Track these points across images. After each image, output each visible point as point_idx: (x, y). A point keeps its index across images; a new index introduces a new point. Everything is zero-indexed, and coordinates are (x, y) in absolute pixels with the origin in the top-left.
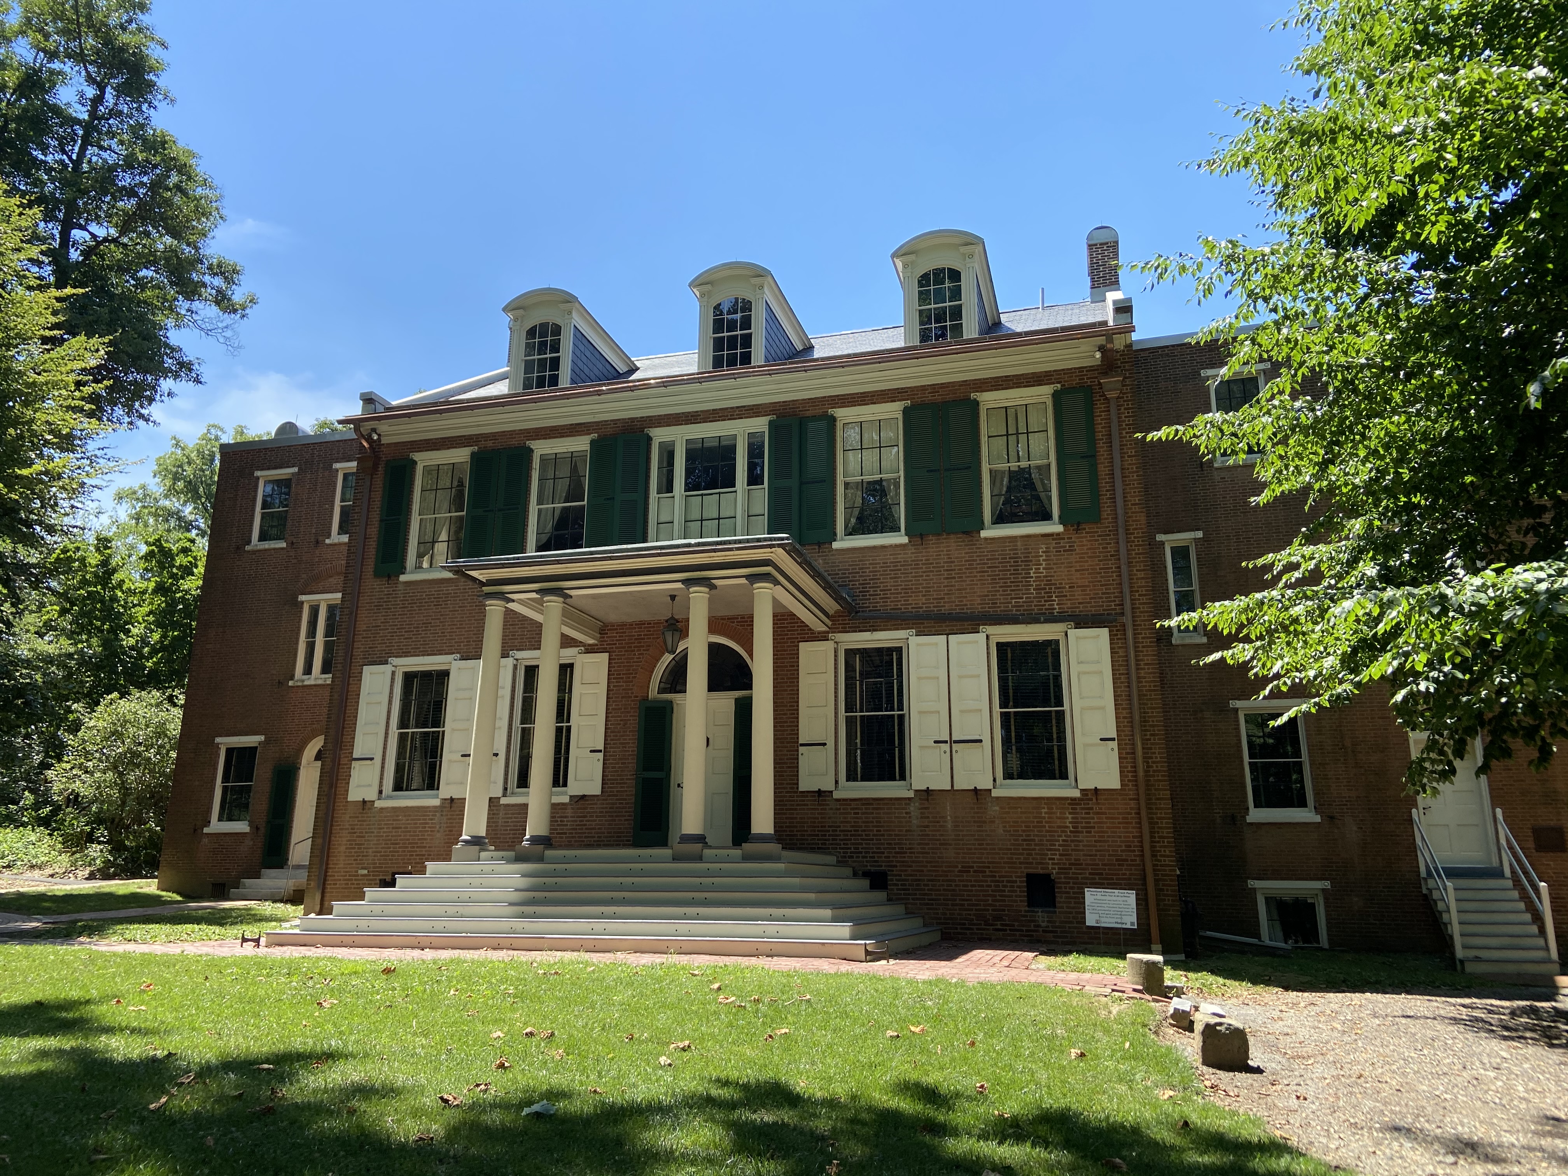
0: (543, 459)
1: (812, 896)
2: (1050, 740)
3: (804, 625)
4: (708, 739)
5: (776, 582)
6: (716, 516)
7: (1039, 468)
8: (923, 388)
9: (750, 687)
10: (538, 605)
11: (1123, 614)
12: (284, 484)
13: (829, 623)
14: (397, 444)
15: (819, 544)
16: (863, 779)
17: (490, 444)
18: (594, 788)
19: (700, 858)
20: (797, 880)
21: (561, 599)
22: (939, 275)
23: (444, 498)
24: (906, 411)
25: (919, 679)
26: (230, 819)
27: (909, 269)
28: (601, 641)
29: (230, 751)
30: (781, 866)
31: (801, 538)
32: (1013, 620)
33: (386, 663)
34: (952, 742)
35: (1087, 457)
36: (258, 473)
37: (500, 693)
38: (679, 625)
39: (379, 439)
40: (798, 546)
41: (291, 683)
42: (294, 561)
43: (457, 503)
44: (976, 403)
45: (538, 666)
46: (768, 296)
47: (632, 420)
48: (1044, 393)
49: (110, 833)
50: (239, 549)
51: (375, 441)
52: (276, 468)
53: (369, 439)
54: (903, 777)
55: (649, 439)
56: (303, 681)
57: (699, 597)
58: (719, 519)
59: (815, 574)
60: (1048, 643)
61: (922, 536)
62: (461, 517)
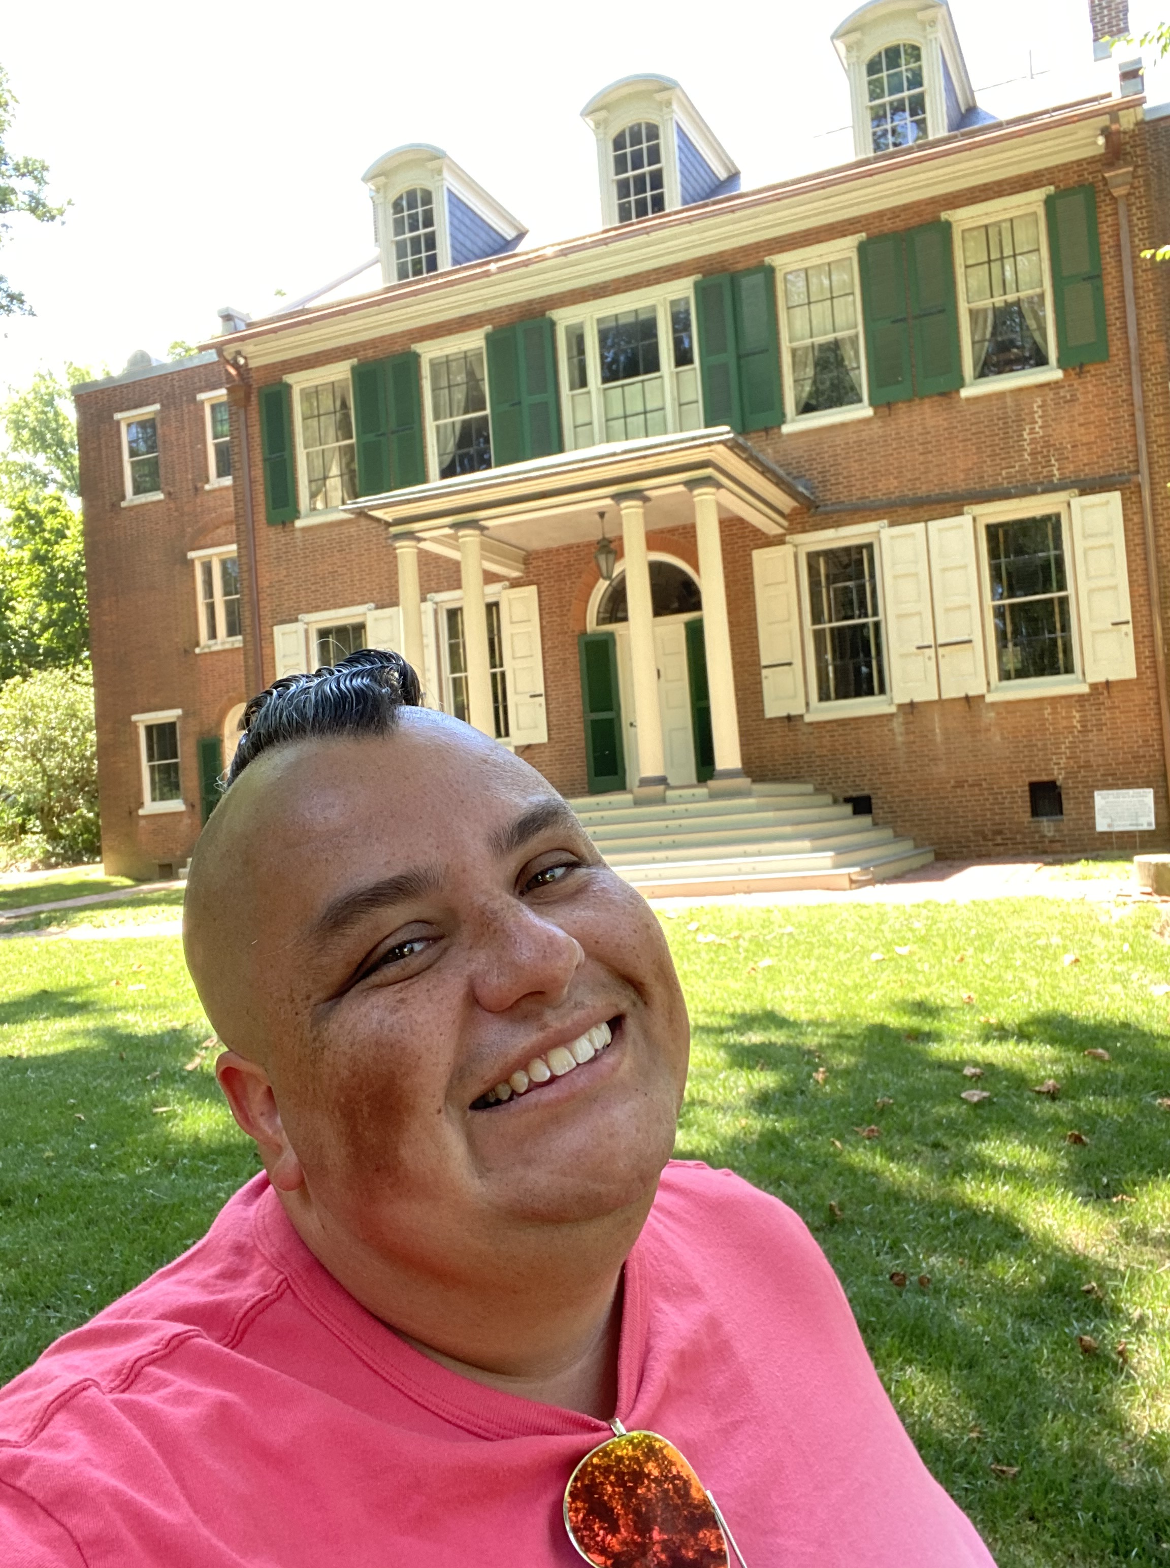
0: (433, 364)
1: (788, 829)
2: (1052, 630)
3: (756, 531)
4: (658, 672)
5: (719, 486)
6: (640, 409)
7: (1030, 300)
8: (880, 215)
9: (698, 606)
10: (452, 542)
11: (1137, 472)
12: (147, 425)
13: (785, 523)
14: (266, 367)
15: (766, 430)
16: (839, 697)
17: (370, 353)
18: (540, 736)
19: (663, 801)
20: (770, 815)
21: (477, 532)
22: (893, 55)
23: (329, 424)
24: (862, 248)
25: (895, 577)
26: (163, 798)
27: (854, 53)
28: (527, 572)
29: (149, 729)
30: (751, 801)
31: (742, 429)
32: (1005, 495)
33: (296, 620)
34: (938, 646)
35: (1090, 278)
36: (118, 416)
37: (425, 641)
38: (612, 546)
39: (246, 364)
40: (741, 440)
41: (197, 650)
42: (176, 514)
43: (344, 429)
44: (948, 225)
45: (461, 609)
46: (679, 115)
47: (530, 302)
48: (1035, 198)
49: (42, 823)
50: (115, 506)
51: (241, 367)
52: (136, 407)
53: (236, 365)
54: (882, 691)
55: (553, 324)
56: (209, 647)
57: (631, 511)
58: (645, 413)
59: (765, 471)
60: (1047, 519)
61: (889, 405)
62: (351, 447)
